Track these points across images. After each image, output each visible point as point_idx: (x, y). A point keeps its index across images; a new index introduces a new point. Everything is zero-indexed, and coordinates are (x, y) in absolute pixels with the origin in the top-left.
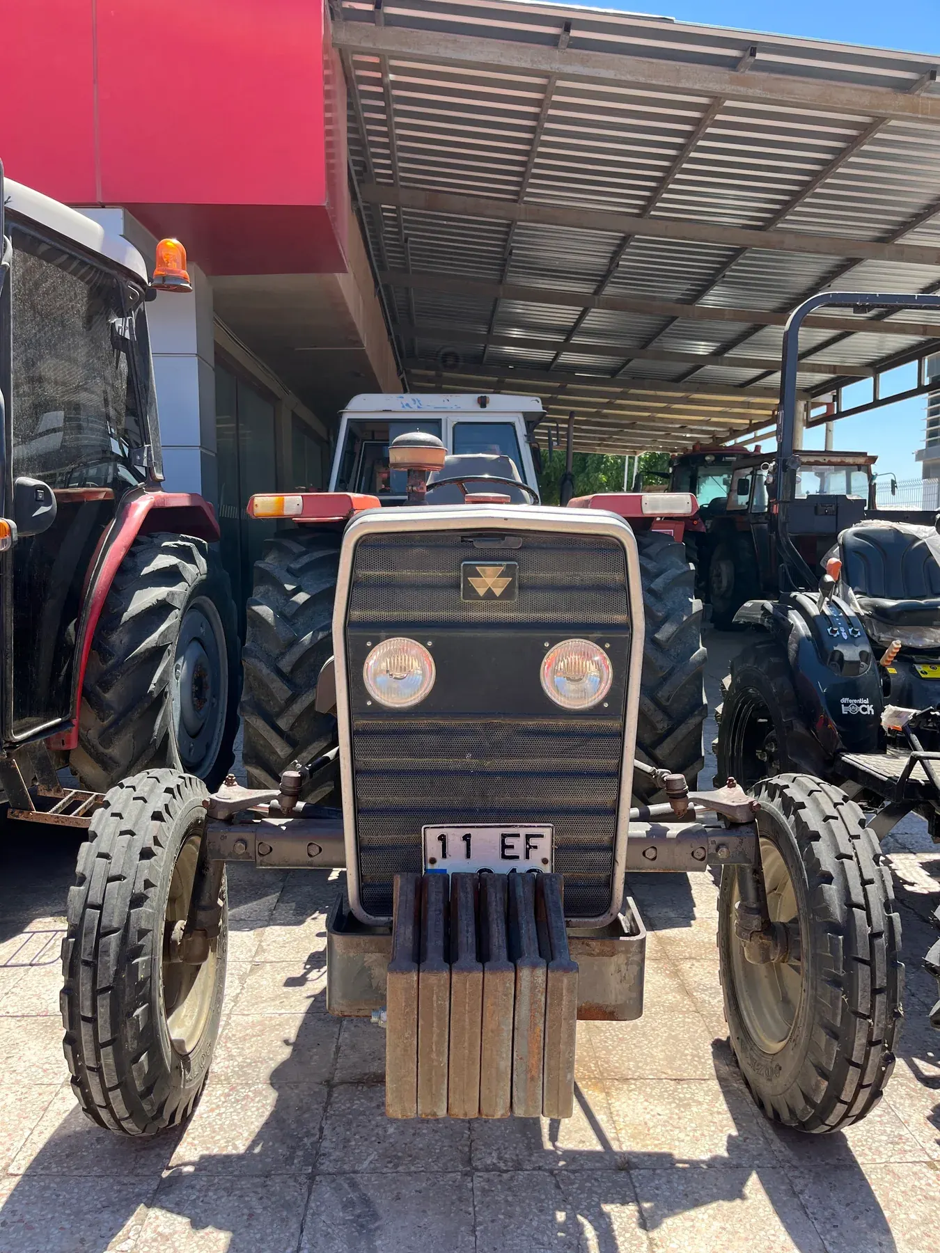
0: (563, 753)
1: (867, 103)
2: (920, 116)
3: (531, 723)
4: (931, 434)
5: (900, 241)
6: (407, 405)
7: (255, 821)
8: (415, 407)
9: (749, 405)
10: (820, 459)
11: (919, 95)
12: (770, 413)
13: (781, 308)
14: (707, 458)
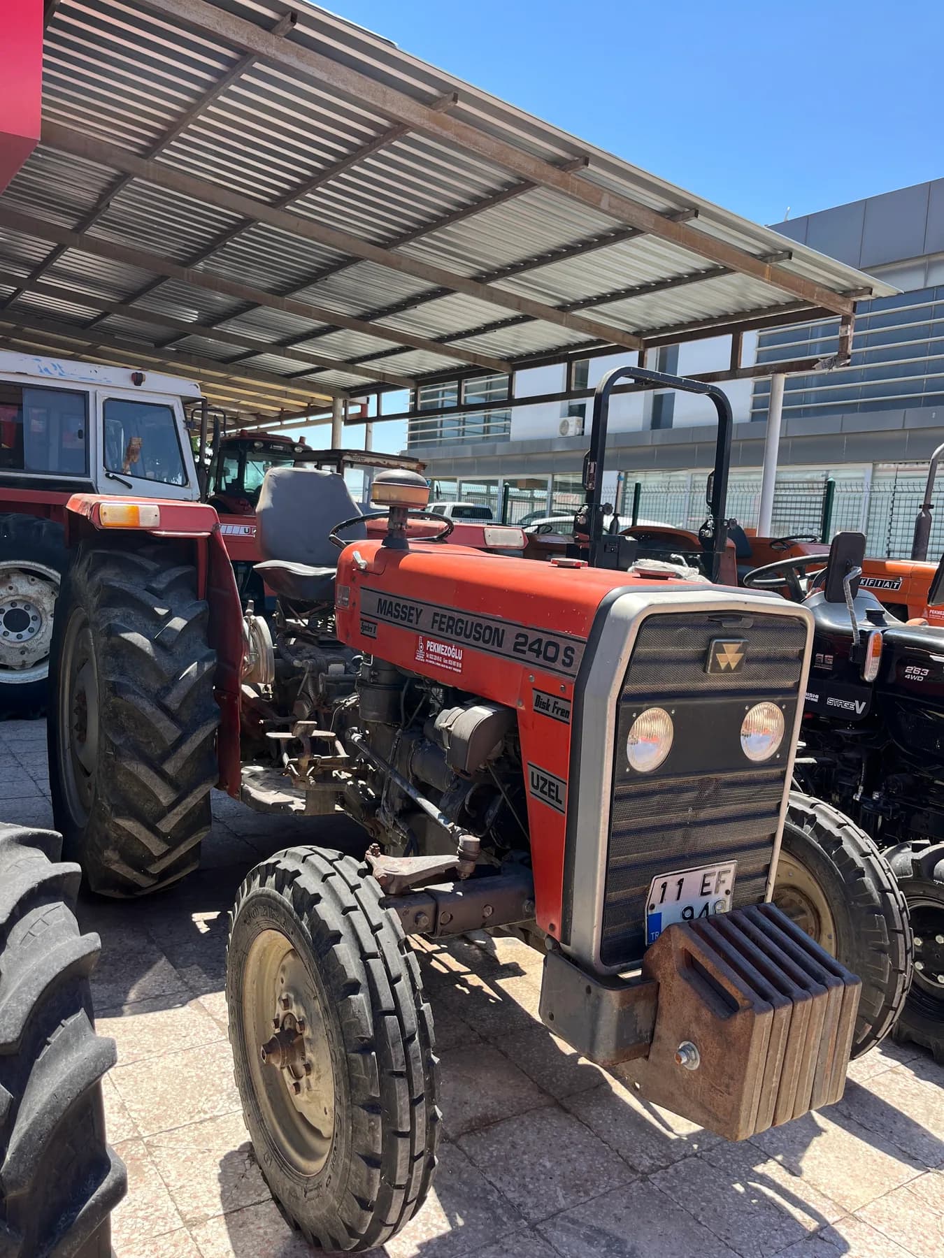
0: (748, 799)
1: (532, 170)
2: (569, 193)
3: (728, 776)
4: (412, 437)
5: (493, 284)
6: (46, 370)
7: (416, 890)
8: (56, 375)
9: (286, 395)
10: (381, 461)
11: (570, 174)
12: (306, 405)
13: (361, 316)
14: (256, 444)
